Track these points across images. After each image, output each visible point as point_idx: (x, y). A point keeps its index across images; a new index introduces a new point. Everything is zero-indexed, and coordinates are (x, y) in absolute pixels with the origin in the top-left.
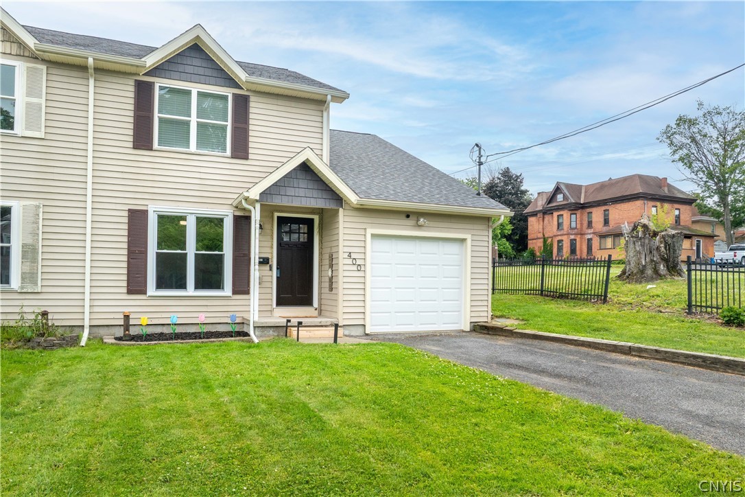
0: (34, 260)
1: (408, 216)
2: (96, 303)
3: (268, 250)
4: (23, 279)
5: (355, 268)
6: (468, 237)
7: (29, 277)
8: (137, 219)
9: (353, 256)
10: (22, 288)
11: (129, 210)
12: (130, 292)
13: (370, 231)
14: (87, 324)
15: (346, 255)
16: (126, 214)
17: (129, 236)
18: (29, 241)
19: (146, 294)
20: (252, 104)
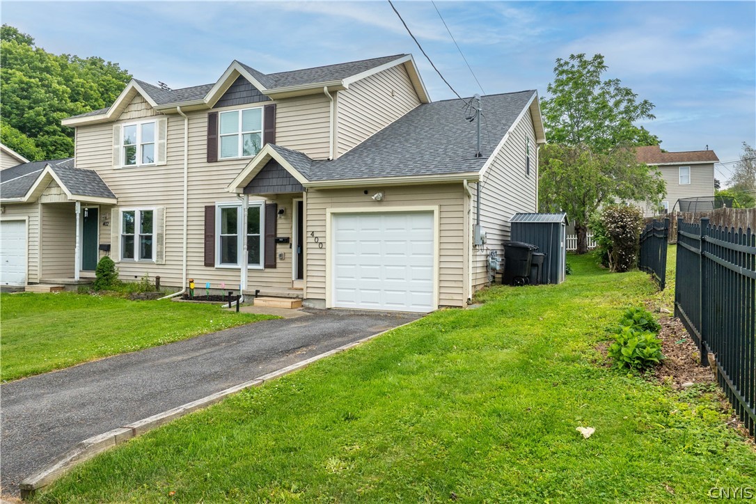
0: (162, 244)
1: (366, 192)
2: (190, 272)
3: (289, 231)
4: (157, 256)
5: (317, 246)
6: (435, 208)
7: (160, 254)
8: (210, 211)
9: (316, 235)
10: (157, 261)
11: (206, 207)
12: (206, 265)
13: (329, 211)
14: (184, 286)
15: (309, 234)
16: (203, 209)
17: (205, 225)
18: (160, 232)
19: (214, 266)
20: (278, 111)
